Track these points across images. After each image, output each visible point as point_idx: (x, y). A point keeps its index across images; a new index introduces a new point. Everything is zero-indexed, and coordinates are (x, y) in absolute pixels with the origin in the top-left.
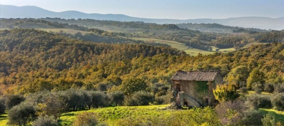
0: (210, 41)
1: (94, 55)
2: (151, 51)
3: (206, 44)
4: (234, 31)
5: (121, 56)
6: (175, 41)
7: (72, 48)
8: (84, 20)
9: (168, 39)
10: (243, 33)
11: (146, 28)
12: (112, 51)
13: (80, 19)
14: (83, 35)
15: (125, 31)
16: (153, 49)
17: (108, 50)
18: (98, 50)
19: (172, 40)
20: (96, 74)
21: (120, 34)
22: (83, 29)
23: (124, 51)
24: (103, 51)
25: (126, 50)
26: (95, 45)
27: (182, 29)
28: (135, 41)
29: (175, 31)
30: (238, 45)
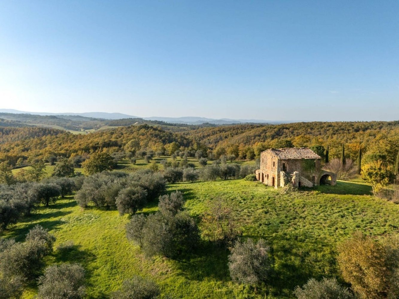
0: (78, 125)
1: (4, 135)
2: (47, 132)
3: (77, 127)
4: (91, 120)
5: (26, 135)
6: (56, 125)
9: (51, 125)
10: (96, 121)
11: (34, 118)
12: (18, 132)
15: (19, 119)
16: (48, 130)
17: (14, 132)
18: (6, 131)
19: (54, 125)
20: (19, 149)
21: (17, 121)
23: (27, 132)
24: (11, 132)
25: (29, 131)
26: (3, 129)
27: (59, 118)
28: (30, 126)
29: (55, 120)
30: (96, 128)
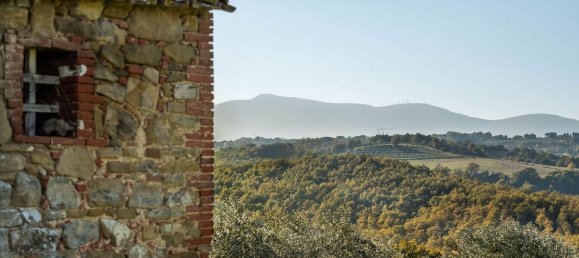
7: (485, 214)
8: (566, 136)
13: (552, 135)
14: (543, 176)
22: (549, 160)
